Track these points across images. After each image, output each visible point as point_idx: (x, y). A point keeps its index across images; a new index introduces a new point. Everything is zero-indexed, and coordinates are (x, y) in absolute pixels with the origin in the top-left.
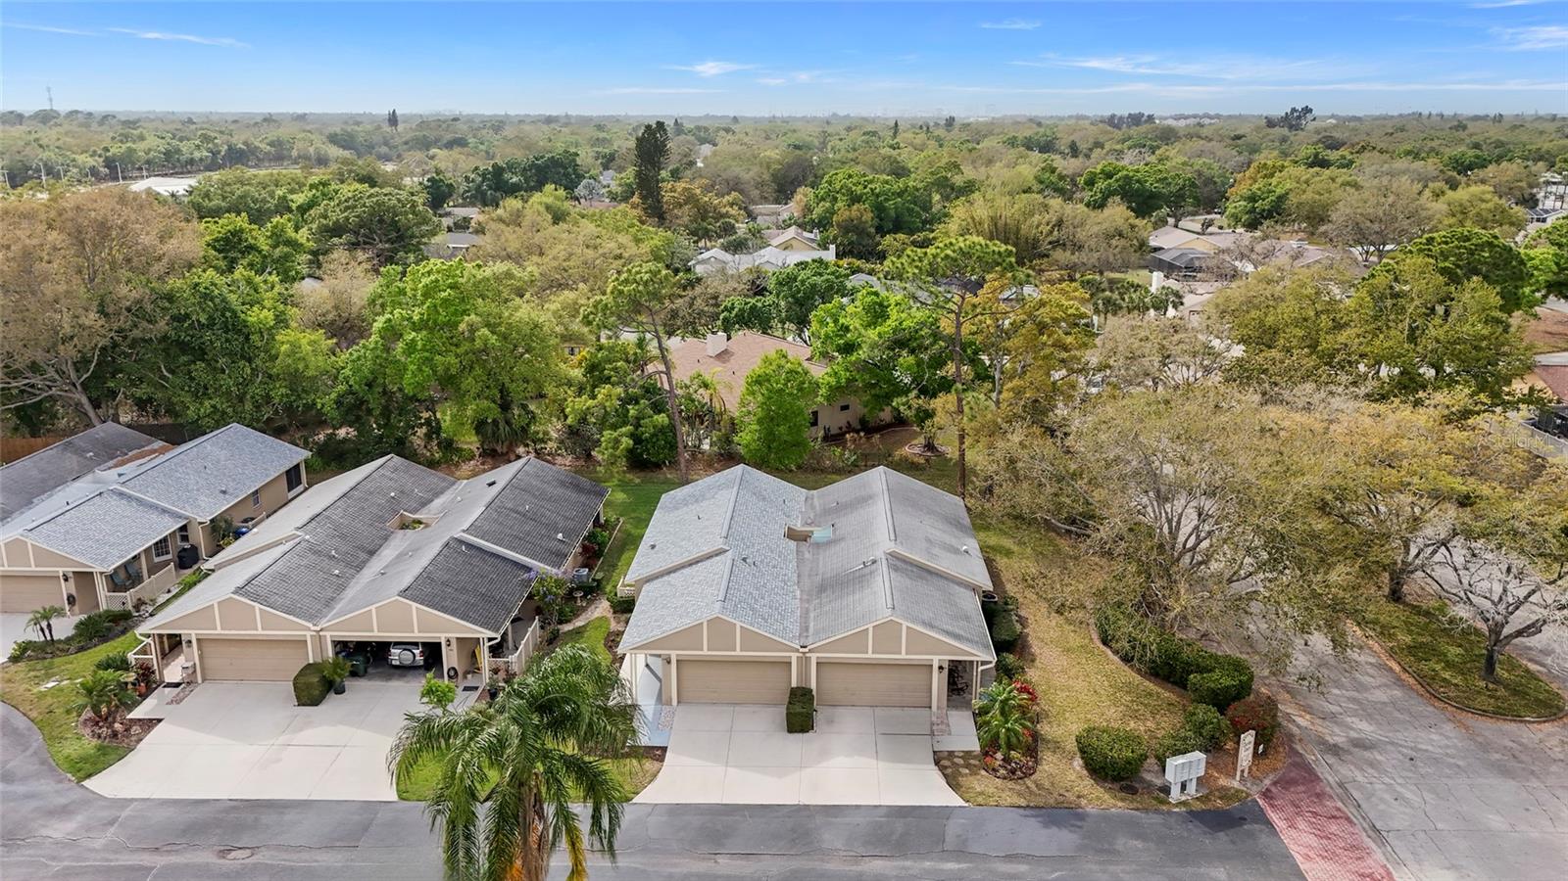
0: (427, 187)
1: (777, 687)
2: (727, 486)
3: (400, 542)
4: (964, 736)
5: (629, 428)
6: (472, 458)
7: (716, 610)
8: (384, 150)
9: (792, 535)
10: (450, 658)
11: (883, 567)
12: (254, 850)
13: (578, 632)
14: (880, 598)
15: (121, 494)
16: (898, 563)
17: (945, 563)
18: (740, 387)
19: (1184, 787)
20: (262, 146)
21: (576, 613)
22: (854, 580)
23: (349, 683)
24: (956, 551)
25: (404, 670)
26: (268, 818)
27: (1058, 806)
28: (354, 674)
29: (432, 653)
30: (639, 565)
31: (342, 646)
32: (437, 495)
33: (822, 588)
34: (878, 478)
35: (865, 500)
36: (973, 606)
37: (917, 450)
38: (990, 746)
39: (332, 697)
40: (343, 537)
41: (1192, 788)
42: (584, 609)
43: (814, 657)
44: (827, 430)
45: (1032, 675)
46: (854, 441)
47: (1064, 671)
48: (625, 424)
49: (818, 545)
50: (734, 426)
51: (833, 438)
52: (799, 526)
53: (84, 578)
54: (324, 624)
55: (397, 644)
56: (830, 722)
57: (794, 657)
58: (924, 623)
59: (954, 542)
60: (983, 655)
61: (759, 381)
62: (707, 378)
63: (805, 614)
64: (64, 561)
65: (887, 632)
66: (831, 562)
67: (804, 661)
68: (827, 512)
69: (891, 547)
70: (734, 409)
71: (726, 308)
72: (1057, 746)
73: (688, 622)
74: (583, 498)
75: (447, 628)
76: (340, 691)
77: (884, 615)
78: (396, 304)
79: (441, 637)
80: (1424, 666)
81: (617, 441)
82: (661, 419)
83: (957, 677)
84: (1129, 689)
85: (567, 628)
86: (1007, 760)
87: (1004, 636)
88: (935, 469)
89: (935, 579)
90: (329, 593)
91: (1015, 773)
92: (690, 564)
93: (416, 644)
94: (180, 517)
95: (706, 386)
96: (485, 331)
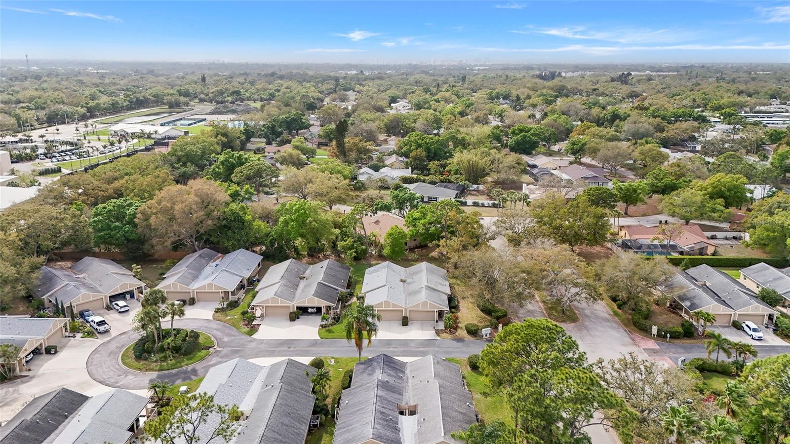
0: (244, 133)
1: (400, 316)
2: (384, 267)
3: (302, 284)
4: (441, 325)
5: (354, 250)
6: (306, 257)
7: (386, 299)
8: (202, 96)
9: (402, 281)
10: (324, 310)
11: (424, 289)
12: (295, 347)
13: (350, 305)
14: (423, 296)
15: (226, 271)
16: (428, 288)
17: (440, 288)
18: (384, 235)
19: (486, 336)
20: (151, 97)
21: (348, 300)
22: (417, 292)
23: (300, 317)
24: (443, 285)
25: (312, 313)
26: (295, 342)
27: (459, 339)
28: (301, 315)
29: (319, 310)
30: (365, 288)
31: (298, 308)
32: (307, 269)
33: (410, 294)
34: (424, 265)
35: (420, 271)
36: (446, 298)
37: (437, 253)
38: (446, 328)
39: (297, 320)
40: (290, 282)
41: (488, 335)
42: (350, 300)
43: (408, 309)
44: (410, 247)
45: (459, 314)
46: (417, 251)
47: (466, 313)
48: (354, 249)
49: (408, 283)
50: (382, 248)
51: (412, 250)
52: (403, 278)
53: (226, 293)
54: (294, 303)
55: (310, 307)
56: (412, 324)
57: (404, 309)
58: (433, 302)
59: (442, 282)
60: (446, 308)
61: (390, 235)
62: (374, 233)
63: (406, 300)
64: (221, 288)
65: (425, 304)
66: (411, 288)
67: (406, 311)
68: (411, 274)
69: (426, 284)
70: (382, 241)
71: (376, 204)
72: (461, 328)
73: (380, 302)
74: (345, 270)
75: (323, 304)
76: (298, 318)
77: (424, 300)
78: (286, 214)
79: (322, 306)
80: (551, 312)
81: (351, 254)
82: (364, 247)
83: (441, 313)
84: (481, 317)
85: (347, 304)
86: (450, 330)
87: (453, 305)
88: (440, 261)
89: (436, 292)
90: (292, 296)
91: (451, 333)
92: (378, 288)
93: (314, 307)
94: (241, 276)
95: (374, 236)
96: (314, 223)
